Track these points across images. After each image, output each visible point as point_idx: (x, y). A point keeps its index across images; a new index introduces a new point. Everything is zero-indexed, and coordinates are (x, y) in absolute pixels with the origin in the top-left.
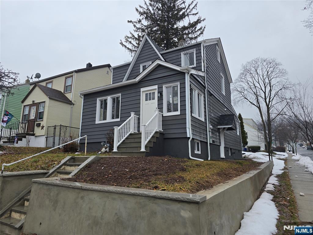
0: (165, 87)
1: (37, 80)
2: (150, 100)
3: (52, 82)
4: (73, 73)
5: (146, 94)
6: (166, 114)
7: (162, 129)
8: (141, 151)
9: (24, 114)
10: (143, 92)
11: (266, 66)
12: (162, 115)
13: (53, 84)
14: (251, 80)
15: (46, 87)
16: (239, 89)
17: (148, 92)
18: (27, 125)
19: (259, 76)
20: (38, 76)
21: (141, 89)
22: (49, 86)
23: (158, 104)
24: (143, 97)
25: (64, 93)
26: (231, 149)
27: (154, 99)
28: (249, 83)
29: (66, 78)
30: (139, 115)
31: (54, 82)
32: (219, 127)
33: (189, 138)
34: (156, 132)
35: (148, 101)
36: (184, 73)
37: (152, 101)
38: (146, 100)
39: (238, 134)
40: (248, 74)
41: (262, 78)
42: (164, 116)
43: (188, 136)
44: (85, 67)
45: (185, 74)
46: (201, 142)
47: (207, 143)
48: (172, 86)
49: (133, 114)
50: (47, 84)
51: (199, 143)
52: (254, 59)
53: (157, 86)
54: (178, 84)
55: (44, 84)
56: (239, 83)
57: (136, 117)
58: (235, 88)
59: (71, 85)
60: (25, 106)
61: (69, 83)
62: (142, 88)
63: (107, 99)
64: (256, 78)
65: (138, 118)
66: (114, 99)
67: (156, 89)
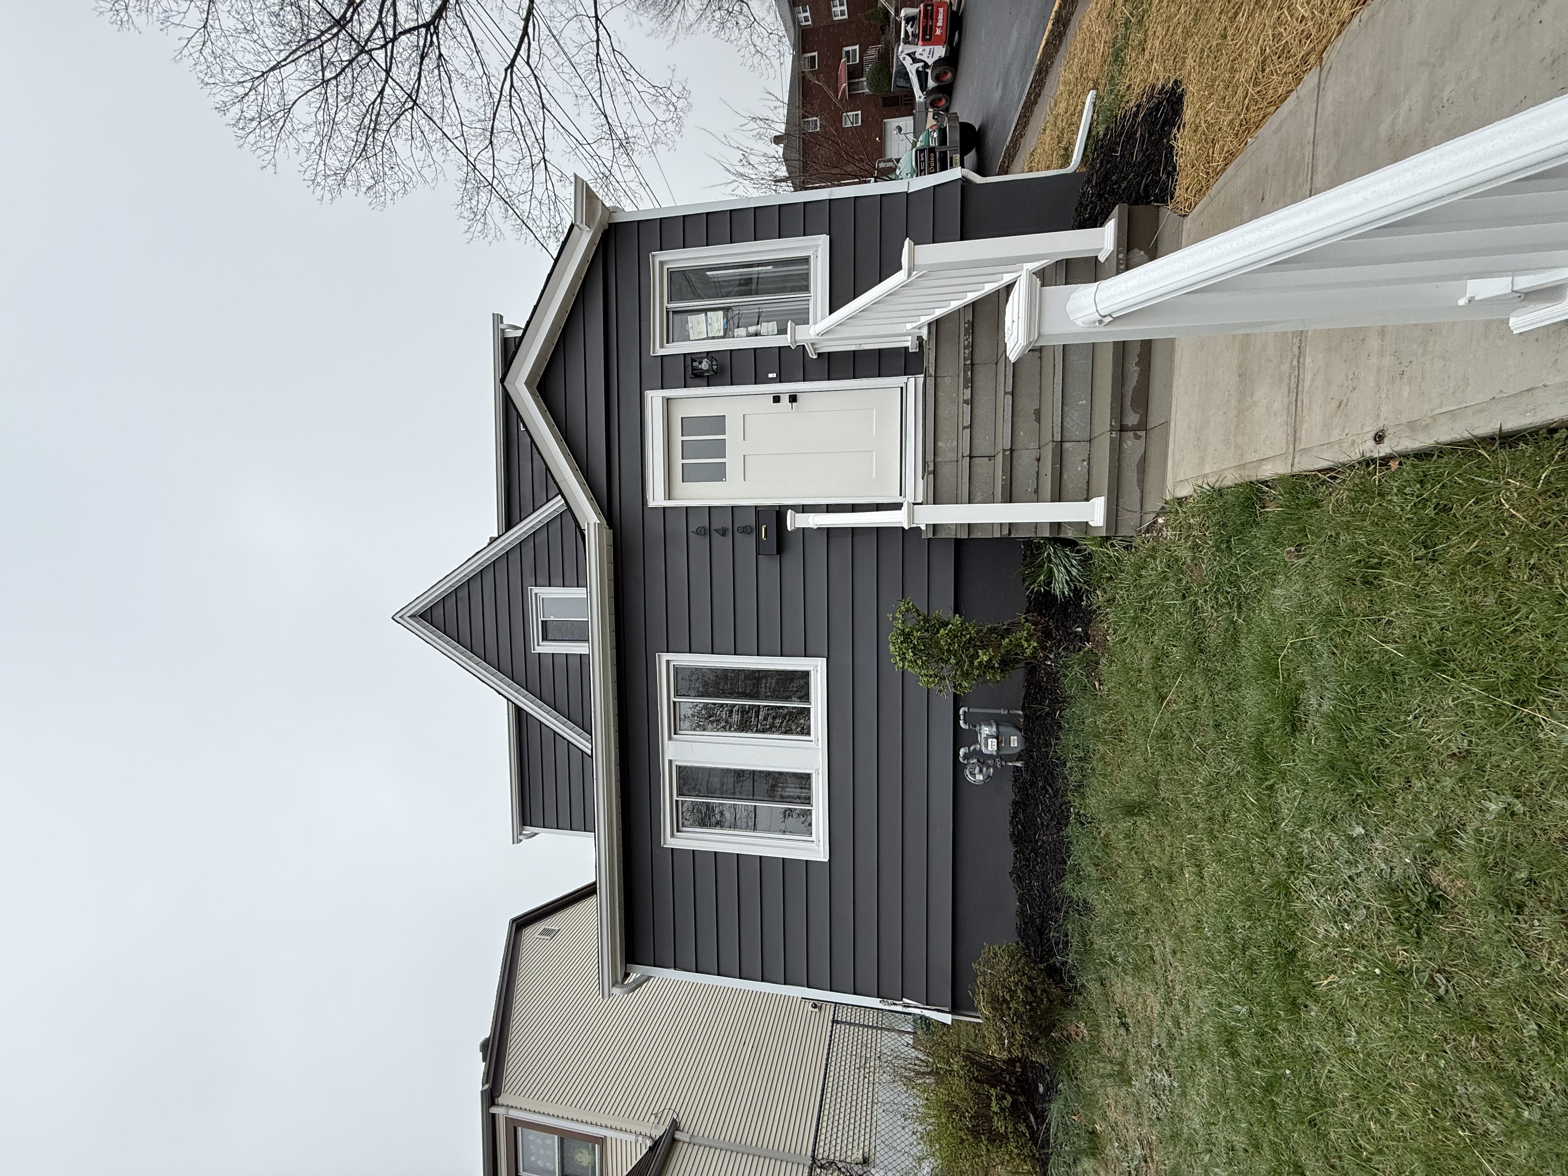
2: (719, 449)
5: (684, 477)
10: (670, 491)
21: (651, 504)
33: (965, 181)
35: (732, 461)
36: (611, 234)
37: (731, 436)
38: (720, 473)
45: (616, 225)
53: (649, 396)
62: (645, 502)
63: (680, 770)
66: (684, 716)
67: (668, 401)
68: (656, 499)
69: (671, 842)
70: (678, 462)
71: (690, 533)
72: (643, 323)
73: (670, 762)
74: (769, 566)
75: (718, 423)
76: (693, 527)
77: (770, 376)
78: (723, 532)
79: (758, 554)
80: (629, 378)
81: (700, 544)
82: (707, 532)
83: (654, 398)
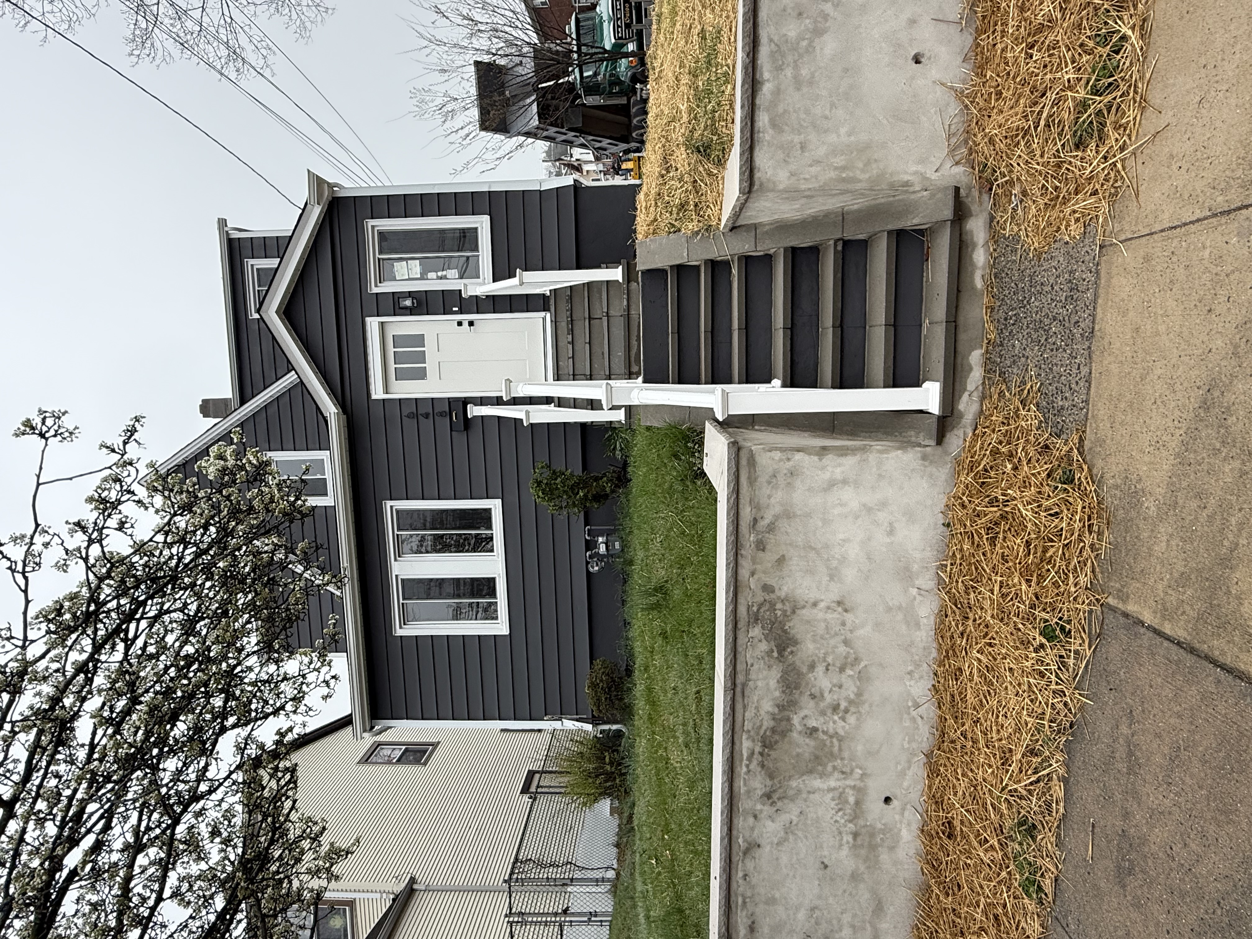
0: (376, 283)
2: (421, 357)
5: (399, 375)
10: (386, 391)
21: (374, 397)
24: (408, 389)
27: (422, 333)
35: (430, 365)
37: (429, 348)
38: (422, 375)
45: (338, 199)
48: (378, 256)
53: (368, 321)
54: (373, 227)
62: (368, 393)
63: (403, 580)
66: (404, 544)
67: (382, 324)
68: (377, 393)
69: (400, 632)
70: (392, 366)
71: (403, 418)
72: (362, 270)
73: (397, 576)
74: (460, 438)
75: (419, 340)
76: (405, 413)
77: (455, 309)
78: (427, 416)
79: (451, 430)
80: (354, 308)
81: (410, 425)
82: (414, 416)
83: (373, 323)
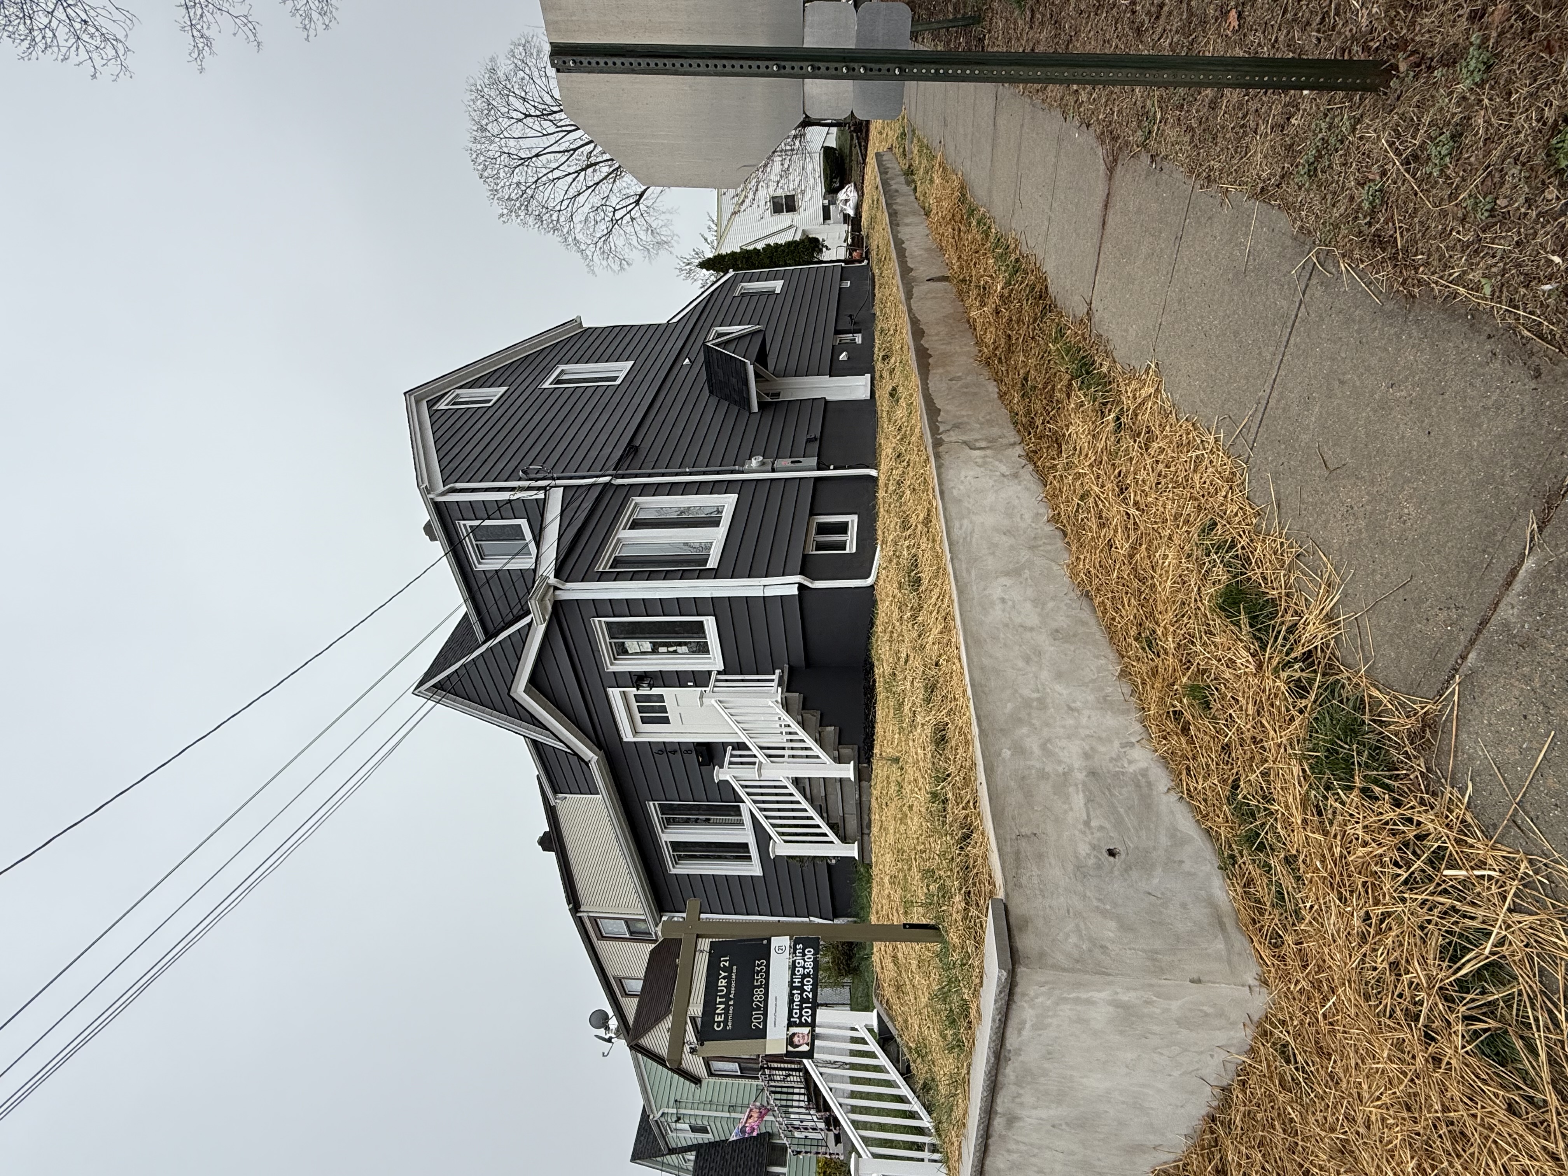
0: (612, 664)
1: (613, 1023)
2: (664, 709)
3: (619, 981)
4: (580, 917)
5: (644, 721)
6: (714, 661)
7: (774, 673)
8: (852, 779)
9: (739, 1073)
10: (636, 733)
11: (505, 123)
12: (719, 673)
13: (629, 974)
14: (562, 184)
15: (643, 996)
16: (603, 227)
17: (637, 716)
18: (776, 1065)
19: (546, 151)
20: (599, 1020)
21: (625, 740)
22: (636, 986)
23: (680, 687)
24: (655, 734)
25: (656, 941)
26: (837, 332)
27: (661, 698)
28: (572, 192)
29: (602, 937)
30: (724, 745)
31: (620, 974)
32: (755, 408)
33: (801, 587)
34: (786, 705)
35: (671, 714)
36: (558, 605)
37: (669, 704)
38: (666, 721)
39: (778, 285)
40: (539, 197)
41: (553, 139)
42: (722, 668)
43: (794, 591)
44: (553, 854)
45: (560, 601)
46: (816, 512)
47: (817, 479)
48: (608, 640)
49: (723, 774)
50: (626, 995)
51: (819, 524)
52: (477, 175)
53: (610, 690)
54: (600, 622)
55: (630, 1006)
56: (579, 227)
57: (732, 756)
58: (600, 244)
59: (627, 921)
60: (711, 1074)
61: (621, 929)
62: (621, 739)
63: (671, 843)
64: (552, 160)
65: (733, 749)
66: (668, 822)
67: (623, 692)
68: (628, 736)
69: (674, 871)
71: (654, 753)
72: (595, 653)
73: (666, 842)
76: (655, 749)
77: (689, 684)
78: (673, 752)
80: (595, 683)
82: (664, 752)
83: (614, 693)
